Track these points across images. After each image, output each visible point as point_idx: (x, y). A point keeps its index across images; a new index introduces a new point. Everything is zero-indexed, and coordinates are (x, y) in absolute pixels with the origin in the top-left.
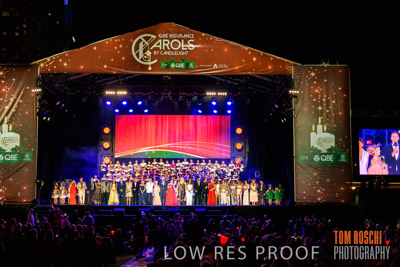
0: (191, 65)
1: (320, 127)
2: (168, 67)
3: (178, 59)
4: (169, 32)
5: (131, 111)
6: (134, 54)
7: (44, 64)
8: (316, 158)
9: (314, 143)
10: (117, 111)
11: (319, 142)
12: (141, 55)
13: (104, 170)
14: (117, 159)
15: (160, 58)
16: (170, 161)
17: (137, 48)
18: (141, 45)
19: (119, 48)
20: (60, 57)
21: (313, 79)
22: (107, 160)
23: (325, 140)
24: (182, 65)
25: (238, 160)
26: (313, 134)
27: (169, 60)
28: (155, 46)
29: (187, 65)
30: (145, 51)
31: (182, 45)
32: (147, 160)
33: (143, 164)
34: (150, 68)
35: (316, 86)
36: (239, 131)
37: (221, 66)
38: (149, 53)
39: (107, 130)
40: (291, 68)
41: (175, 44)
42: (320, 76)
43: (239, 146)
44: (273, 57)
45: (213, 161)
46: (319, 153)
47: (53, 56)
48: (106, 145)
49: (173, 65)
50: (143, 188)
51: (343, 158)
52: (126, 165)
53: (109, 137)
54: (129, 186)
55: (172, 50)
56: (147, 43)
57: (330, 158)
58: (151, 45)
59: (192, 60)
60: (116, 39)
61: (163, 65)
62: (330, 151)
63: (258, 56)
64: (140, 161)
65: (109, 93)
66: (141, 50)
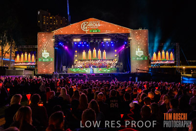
0: (99, 31)
1: (139, 49)
2: (92, 32)
3: (95, 29)
4: (92, 21)
6: (82, 28)
7: (55, 32)
8: (138, 59)
9: (137, 54)
10: (79, 46)
11: (138, 54)
13: (75, 63)
14: (79, 60)
15: (90, 29)
16: (95, 60)
17: (83, 26)
19: (77, 27)
20: (60, 30)
21: (137, 34)
22: (76, 60)
23: (140, 53)
24: (96, 31)
25: (115, 60)
26: (136, 51)
27: (92, 29)
28: (88, 25)
31: (96, 25)
32: (88, 60)
34: (87, 32)
35: (137, 36)
36: (116, 51)
37: (108, 31)
38: (86, 28)
39: (76, 51)
40: (130, 31)
41: (94, 25)
42: (139, 33)
43: (116, 55)
45: (108, 60)
46: (138, 57)
47: (58, 30)
48: (76, 56)
49: (93, 31)
51: (146, 58)
52: (82, 62)
53: (77, 54)
56: (86, 25)
57: (142, 59)
59: (99, 29)
60: (77, 24)
61: (91, 31)
62: (142, 56)
63: (120, 28)
64: (86, 60)
65: (75, 40)
66: (84, 27)
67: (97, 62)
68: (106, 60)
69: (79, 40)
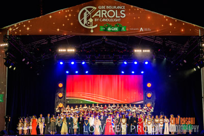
0: (123, 29)
2: (106, 30)
3: (113, 24)
4: (106, 5)
5: (77, 72)
6: (80, 21)
7: (12, 29)
10: (67, 72)
12: (85, 22)
13: (58, 111)
14: (67, 104)
15: (100, 24)
16: (103, 105)
17: (82, 16)
18: (85, 14)
19: (68, 17)
20: (24, 23)
22: (61, 105)
24: (116, 29)
25: (149, 105)
27: (106, 25)
28: (96, 15)
29: (120, 28)
30: (88, 18)
31: (115, 14)
32: (88, 105)
33: (85, 107)
34: (92, 31)
36: (149, 85)
37: (146, 30)
38: (91, 20)
39: (61, 85)
40: (199, 31)
41: (111, 14)
44: (184, 23)
45: (133, 105)
47: (19, 23)
48: (60, 95)
49: (109, 29)
50: (87, 121)
52: (74, 108)
53: (62, 90)
54: (75, 120)
55: (108, 18)
56: (90, 13)
58: (92, 15)
59: (124, 25)
60: (66, 10)
61: (102, 29)
63: (173, 21)
64: (83, 105)
65: (61, 50)
66: (85, 18)
67: (110, 109)
68: (128, 105)
69: (71, 50)
